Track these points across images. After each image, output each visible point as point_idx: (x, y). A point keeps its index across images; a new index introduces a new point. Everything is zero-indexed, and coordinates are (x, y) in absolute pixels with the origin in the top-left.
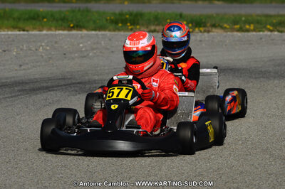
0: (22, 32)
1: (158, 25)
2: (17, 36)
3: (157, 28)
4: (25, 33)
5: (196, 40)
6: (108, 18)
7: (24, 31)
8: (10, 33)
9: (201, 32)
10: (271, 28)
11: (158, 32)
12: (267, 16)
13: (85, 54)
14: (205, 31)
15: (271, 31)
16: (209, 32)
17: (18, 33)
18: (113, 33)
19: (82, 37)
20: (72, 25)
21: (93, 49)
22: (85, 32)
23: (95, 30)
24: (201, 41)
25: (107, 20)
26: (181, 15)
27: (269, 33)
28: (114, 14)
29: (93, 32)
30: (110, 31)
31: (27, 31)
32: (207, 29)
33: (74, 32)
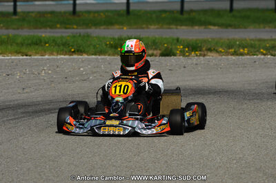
0: (25, 57)
1: (156, 49)
2: (20, 60)
3: (155, 52)
4: (28, 57)
5: (192, 64)
6: (108, 43)
7: (26, 55)
8: (13, 57)
9: (197, 56)
10: (264, 52)
11: (156, 56)
12: (260, 40)
13: (86, 78)
14: (200, 55)
15: (265, 55)
16: (204, 55)
17: (21, 57)
18: (113, 57)
19: (83, 62)
20: (73, 50)
21: (93, 73)
22: (85, 56)
23: (95, 54)
24: (196, 64)
25: (106, 45)
26: (178, 40)
27: (262, 57)
28: (113, 39)
29: (94, 57)
30: (109, 55)
31: (30, 56)
32: (202, 53)
33: (75, 56)
